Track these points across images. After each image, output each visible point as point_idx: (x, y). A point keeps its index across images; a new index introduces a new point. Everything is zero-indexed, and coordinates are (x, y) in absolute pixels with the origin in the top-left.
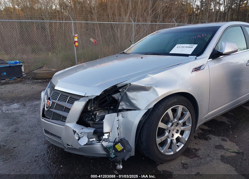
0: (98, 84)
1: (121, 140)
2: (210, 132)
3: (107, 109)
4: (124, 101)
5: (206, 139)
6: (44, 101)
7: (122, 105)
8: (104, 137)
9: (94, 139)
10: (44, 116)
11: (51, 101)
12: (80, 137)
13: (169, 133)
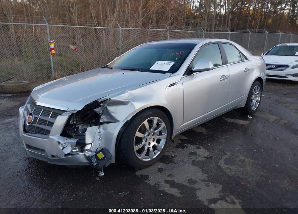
0: (80, 100)
1: (102, 149)
2: (188, 142)
3: (89, 123)
4: (105, 115)
5: (183, 148)
6: (24, 116)
7: (103, 118)
8: (86, 148)
9: (77, 150)
10: (25, 131)
11: (33, 116)
12: (65, 147)
13: (146, 141)
